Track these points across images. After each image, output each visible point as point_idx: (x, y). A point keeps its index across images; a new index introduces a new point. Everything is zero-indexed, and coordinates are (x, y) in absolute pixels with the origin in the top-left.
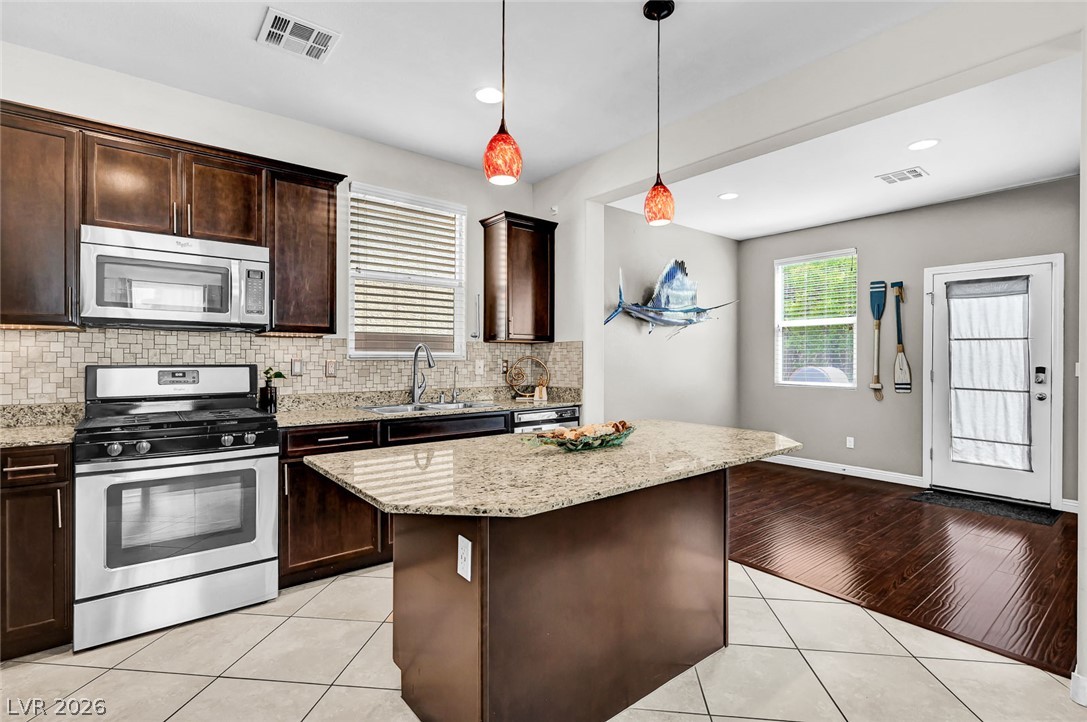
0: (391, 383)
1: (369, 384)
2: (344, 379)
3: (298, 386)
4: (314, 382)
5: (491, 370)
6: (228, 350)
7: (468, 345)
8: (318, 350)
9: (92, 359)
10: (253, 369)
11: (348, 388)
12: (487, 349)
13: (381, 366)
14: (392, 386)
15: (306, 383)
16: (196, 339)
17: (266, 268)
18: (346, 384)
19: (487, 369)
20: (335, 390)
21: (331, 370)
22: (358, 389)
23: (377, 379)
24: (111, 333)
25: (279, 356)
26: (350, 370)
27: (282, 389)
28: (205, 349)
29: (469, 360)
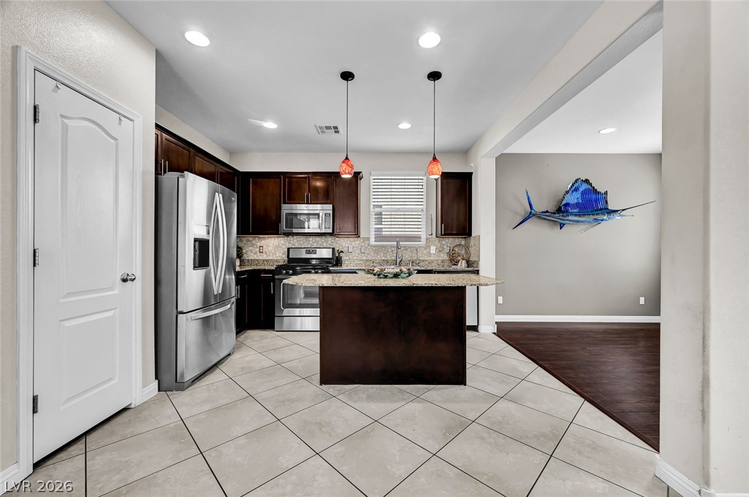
0: (388, 256)
1: (379, 256)
2: (368, 254)
3: (350, 256)
4: (357, 255)
5: (440, 251)
6: (327, 242)
7: (427, 239)
8: (358, 242)
9: (290, 246)
10: (333, 249)
11: (370, 258)
12: (437, 241)
13: (384, 249)
14: (388, 258)
15: (353, 255)
16: (318, 239)
17: (331, 212)
18: (369, 256)
19: (438, 251)
20: (365, 258)
21: (363, 251)
22: (374, 258)
23: (382, 255)
24: (295, 237)
25: (344, 244)
26: (371, 250)
27: (344, 257)
28: (320, 242)
29: (428, 247)
